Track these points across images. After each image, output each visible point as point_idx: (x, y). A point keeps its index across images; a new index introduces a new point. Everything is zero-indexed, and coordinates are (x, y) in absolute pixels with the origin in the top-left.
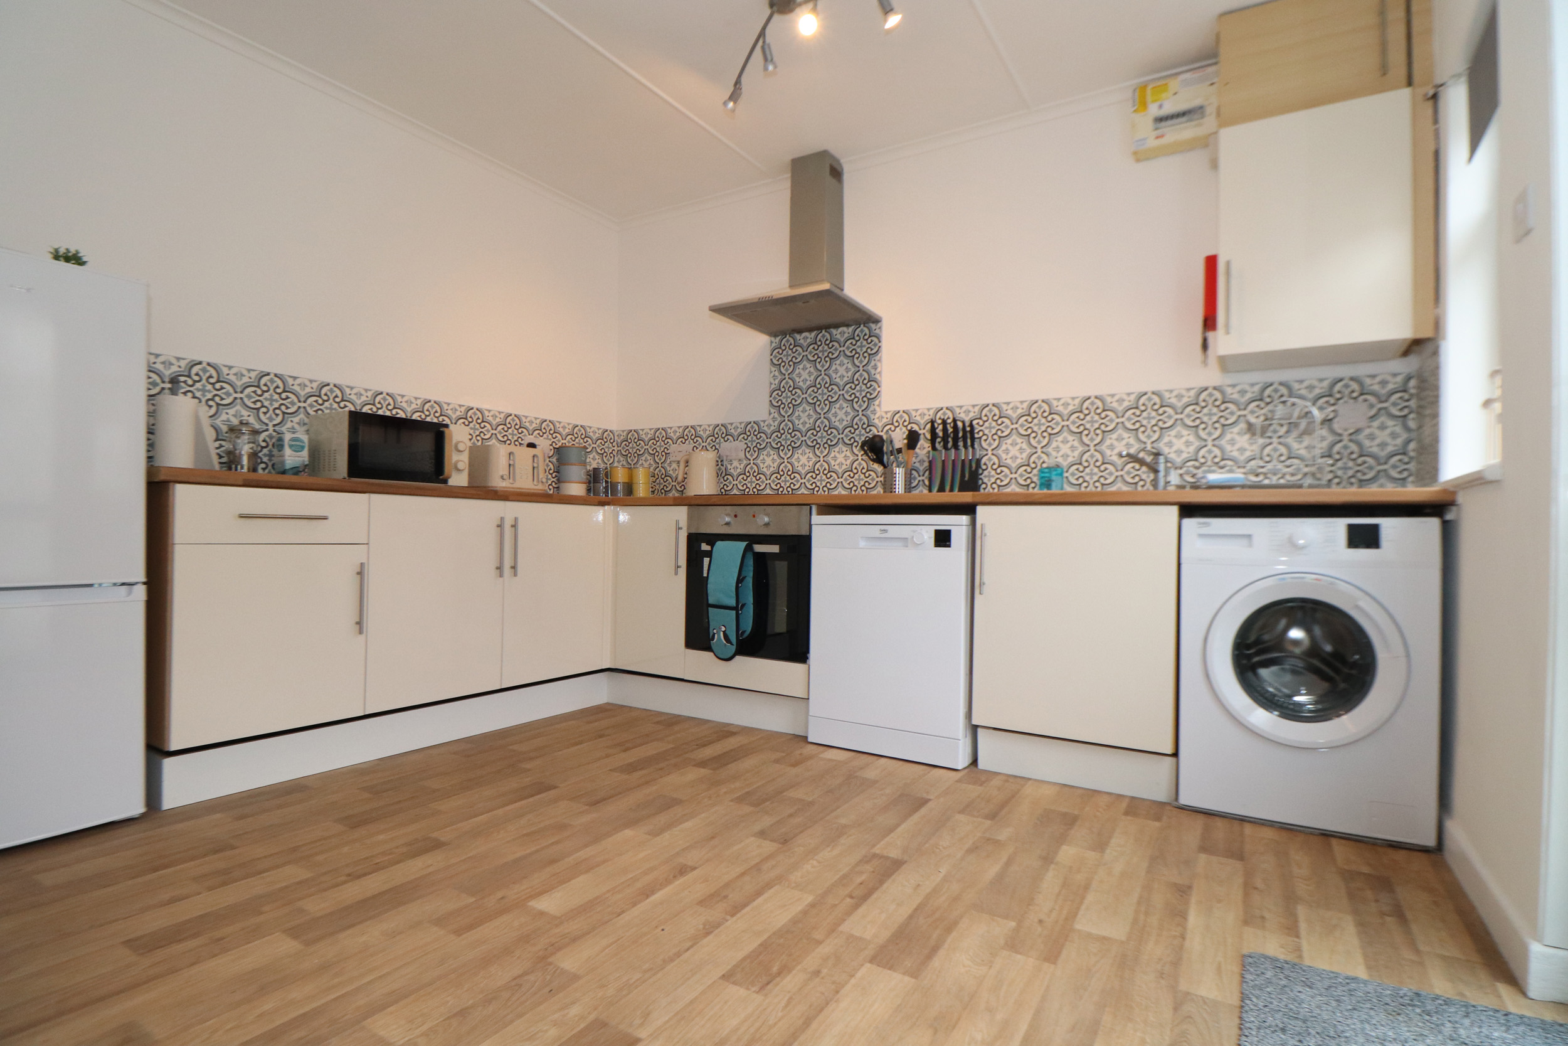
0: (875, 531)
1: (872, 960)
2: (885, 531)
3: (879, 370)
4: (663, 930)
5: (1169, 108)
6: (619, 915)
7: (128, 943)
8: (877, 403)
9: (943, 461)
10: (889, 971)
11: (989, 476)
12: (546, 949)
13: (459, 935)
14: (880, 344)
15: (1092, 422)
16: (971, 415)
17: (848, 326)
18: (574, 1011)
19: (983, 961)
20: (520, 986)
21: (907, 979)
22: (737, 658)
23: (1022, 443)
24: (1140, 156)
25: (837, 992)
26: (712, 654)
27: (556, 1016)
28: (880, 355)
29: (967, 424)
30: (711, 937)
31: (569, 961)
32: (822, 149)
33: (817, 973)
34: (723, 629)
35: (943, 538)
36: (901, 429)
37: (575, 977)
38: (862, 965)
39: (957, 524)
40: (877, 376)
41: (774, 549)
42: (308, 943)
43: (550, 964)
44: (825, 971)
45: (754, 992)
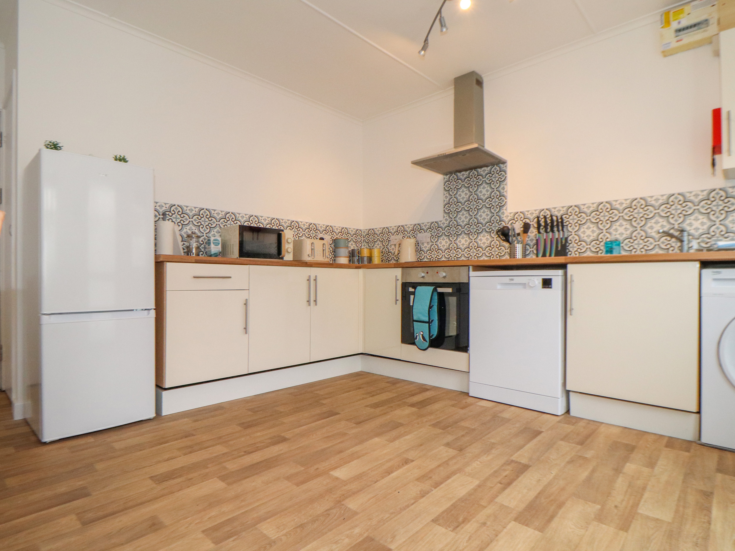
0: (506, 280)
1: (516, 520)
2: (512, 280)
3: (505, 190)
4: (399, 492)
5: (685, 23)
6: (376, 482)
7: (151, 478)
8: (504, 208)
9: (545, 239)
10: (526, 527)
11: (573, 247)
12: (340, 497)
13: (298, 486)
14: (506, 176)
15: (639, 213)
16: (562, 212)
17: (487, 166)
18: (357, 530)
19: (582, 526)
20: (329, 515)
21: (537, 532)
22: (430, 349)
23: (593, 227)
24: (666, 54)
25: (497, 536)
26: (416, 346)
27: (348, 532)
28: (506, 181)
29: (559, 218)
30: (424, 498)
31: (352, 504)
32: (471, 70)
33: (484, 524)
34: (422, 333)
35: (547, 283)
36: (519, 222)
37: (355, 513)
38: (510, 522)
39: (556, 275)
40: (505, 193)
41: (450, 290)
42: (229, 484)
43: (343, 505)
44: (489, 523)
45: (450, 530)
